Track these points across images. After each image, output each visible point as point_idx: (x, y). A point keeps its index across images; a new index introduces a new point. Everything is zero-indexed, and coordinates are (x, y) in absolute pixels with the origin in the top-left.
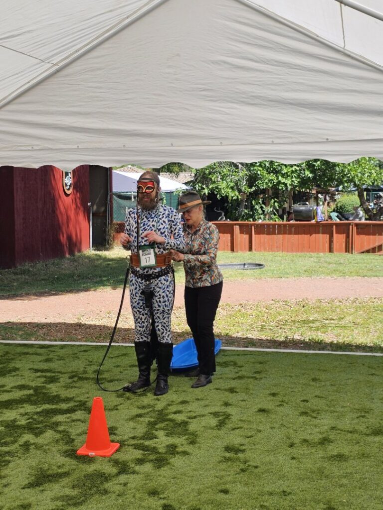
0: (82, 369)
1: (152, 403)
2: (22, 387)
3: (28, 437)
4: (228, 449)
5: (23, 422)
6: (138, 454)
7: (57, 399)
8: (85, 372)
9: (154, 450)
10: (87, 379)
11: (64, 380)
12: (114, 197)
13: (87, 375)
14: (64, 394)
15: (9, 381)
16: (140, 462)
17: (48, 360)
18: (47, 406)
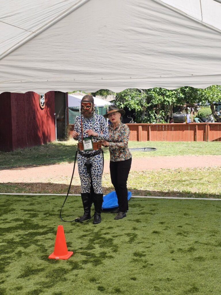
0: (51, 209)
1: (92, 228)
2: (17, 220)
3: (21, 249)
4: (136, 254)
5: (17, 240)
6: (84, 258)
7: (37, 226)
8: (53, 211)
9: (93, 255)
10: (54, 215)
11: (41, 215)
12: (69, 110)
13: (55, 213)
14: (41, 223)
15: (9, 217)
16: (85, 262)
17: (32, 204)
18: (31, 231)
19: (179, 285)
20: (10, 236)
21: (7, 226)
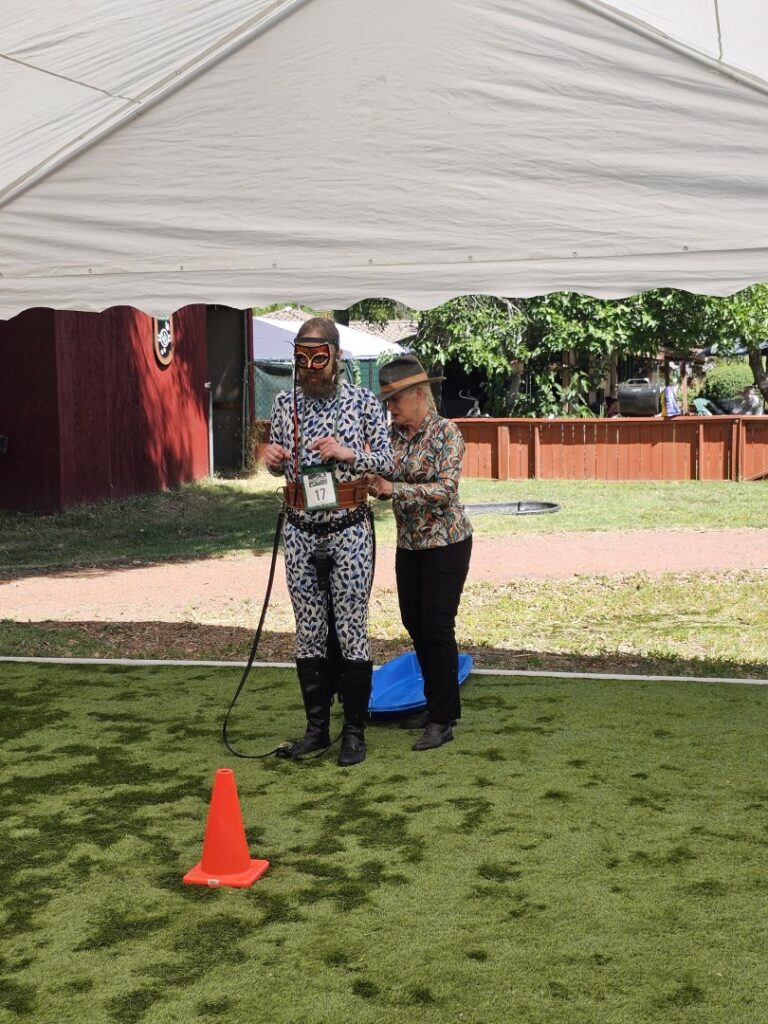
0: (194, 714)
1: (333, 780)
2: (74, 750)
3: (87, 849)
4: (485, 871)
5: (76, 818)
6: (305, 881)
7: (144, 773)
8: (200, 719)
9: (337, 874)
10: (203, 733)
11: (158, 735)
12: (257, 370)
13: (205, 727)
14: (158, 763)
15: (48, 738)
16: (310, 897)
17: (127, 698)
18: (123, 788)
19: (637, 978)
20: (49, 805)
21: (41, 769)
